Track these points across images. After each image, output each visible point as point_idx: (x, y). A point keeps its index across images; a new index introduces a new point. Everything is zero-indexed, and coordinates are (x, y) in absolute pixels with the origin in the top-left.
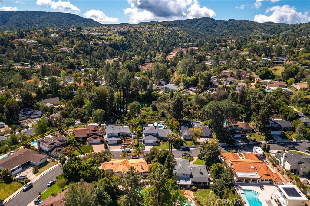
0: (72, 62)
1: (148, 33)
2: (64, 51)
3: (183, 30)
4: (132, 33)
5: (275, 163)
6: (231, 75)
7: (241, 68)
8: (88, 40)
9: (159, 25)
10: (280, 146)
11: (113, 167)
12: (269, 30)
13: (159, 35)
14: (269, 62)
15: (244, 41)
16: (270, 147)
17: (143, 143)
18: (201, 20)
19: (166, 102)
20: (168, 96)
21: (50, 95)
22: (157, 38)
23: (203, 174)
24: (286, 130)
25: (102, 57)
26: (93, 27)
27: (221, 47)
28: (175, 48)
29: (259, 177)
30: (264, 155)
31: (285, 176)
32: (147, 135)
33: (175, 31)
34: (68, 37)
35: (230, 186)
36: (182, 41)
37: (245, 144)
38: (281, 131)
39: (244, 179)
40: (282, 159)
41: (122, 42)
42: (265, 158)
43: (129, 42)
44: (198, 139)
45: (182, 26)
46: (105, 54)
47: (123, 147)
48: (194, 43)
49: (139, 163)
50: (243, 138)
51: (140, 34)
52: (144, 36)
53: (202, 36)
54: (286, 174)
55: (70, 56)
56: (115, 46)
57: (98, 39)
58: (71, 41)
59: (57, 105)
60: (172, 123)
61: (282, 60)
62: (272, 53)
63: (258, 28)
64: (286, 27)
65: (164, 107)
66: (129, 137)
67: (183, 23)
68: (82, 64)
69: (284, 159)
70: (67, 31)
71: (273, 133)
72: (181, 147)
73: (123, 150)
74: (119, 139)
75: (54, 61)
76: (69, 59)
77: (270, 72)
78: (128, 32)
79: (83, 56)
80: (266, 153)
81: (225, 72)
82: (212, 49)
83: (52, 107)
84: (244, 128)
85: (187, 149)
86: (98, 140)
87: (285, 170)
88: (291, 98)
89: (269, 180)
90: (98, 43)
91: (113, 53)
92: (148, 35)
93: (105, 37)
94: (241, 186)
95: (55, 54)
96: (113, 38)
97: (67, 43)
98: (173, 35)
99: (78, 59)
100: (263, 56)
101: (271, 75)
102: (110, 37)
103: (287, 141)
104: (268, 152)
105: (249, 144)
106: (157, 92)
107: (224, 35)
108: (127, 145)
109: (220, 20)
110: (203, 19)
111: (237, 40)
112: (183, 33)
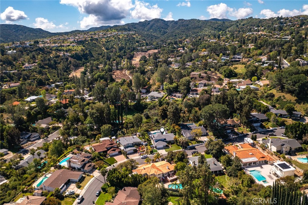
0: (41, 79)
1: (105, 40)
2: (28, 68)
3: (138, 34)
4: (89, 41)
5: (264, 148)
6: (199, 76)
7: (206, 69)
8: (47, 53)
9: (113, 30)
10: (262, 135)
11: (146, 172)
12: (216, 27)
13: (116, 41)
14: (228, 61)
15: (198, 41)
16: (257, 137)
17: (155, 148)
18: (153, 22)
19: (156, 110)
20: (157, 104)
21: (40, 116)
22: (115, 44)
23: (216, 165)
24: (263, 121)
25: (67, 70)
26: (45, 38)
27: (179, 48)
28: (135, 52)
29: (257, 160)
30: (254, 143)
31: (274, 156)
32: (157, 141)
33: (131, 35)
34: (27, 52)
35: (241, 169)
36: (139, 45)
37: (236, 137)
38: (259, 122)
39: (248, 164)
40: (269, 144)
41: (83, 52)
42: (255, 145)
43: (89, 51)
44: (200, 138)
45: (135, 30)
46: (69, 66)
47: (140, 154)
48: (152, 46)
49: (165, 165)
50: (232, 132)
51: (97, 41)
52: (101, 43)
53: (157, 38)
54: (275, 155)
55: (36, 72)
56: (77, 57)
57: (56, 50)
58: (32, 56)
59: (52, 125)
60: (174, 127)
61: (238, 58)
62: (227, 52)
63: (207, 26)
64: (230, 23)
65: (155, 115)
66: (141, 145)
67: (136, 26)
68: (50, 80)
69: (271, 144)
70: (25, 46)
71: (255, 125)
72: (188, 147)
73: (142, 157)
74: (134, 148)
75: (21, 80)
76: (36, 75)
77: (233, 71)
78: (85, 40)
79: (48, 70)
80: (255, 142)
81: (193, 75)
82: (173, 52)
83: (47, 127)
84: (232, 124)
85: (193, 148)
86: (117, 152)
87: (273, 152)
88: (258, 94)
89: (264, 161)
90: (60, 55)
91: (76, 64)
92: (105, 41)
93: (63, 47)
94: (247, 169)
95: (20, 72)
96: (71, 48)
97: (29, 59)
98: (130, 39)
99: (46, 74)
100: (221, 56)
101: (234, 74)
102: (68, 48)
103: (266, 130)
104: (255, 140)
105: (239, 137)
106: (145, 101)
107: (177, 35)
108: (143, 152)
109: (170, 21)
110: (154, 21)
111: (191, 40)
112: (139, 37)
